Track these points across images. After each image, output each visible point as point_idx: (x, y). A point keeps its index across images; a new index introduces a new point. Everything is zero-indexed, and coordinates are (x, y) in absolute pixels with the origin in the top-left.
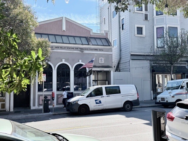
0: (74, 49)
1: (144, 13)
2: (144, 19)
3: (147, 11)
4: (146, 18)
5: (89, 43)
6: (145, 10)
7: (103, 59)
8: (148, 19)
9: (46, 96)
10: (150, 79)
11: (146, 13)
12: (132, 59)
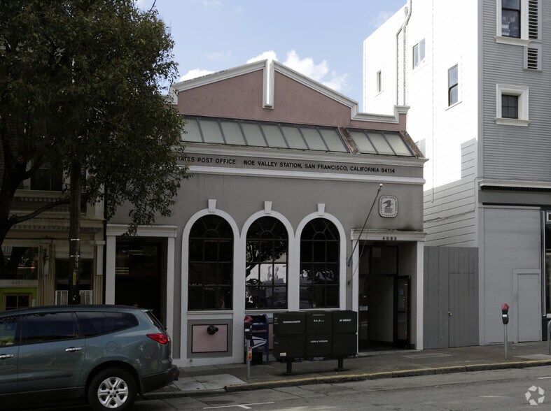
0: (303, 166)
1: (526, 45)
2: (526, 66)
3: (536, 38)
4: (532, 63)
5: (349, 146)
6: (530, 37)
7: (393, 201)
8: (539, 67)
9: (212, 325)
10: (539, 271)
11: (533, 46)
12: (484, 204)
